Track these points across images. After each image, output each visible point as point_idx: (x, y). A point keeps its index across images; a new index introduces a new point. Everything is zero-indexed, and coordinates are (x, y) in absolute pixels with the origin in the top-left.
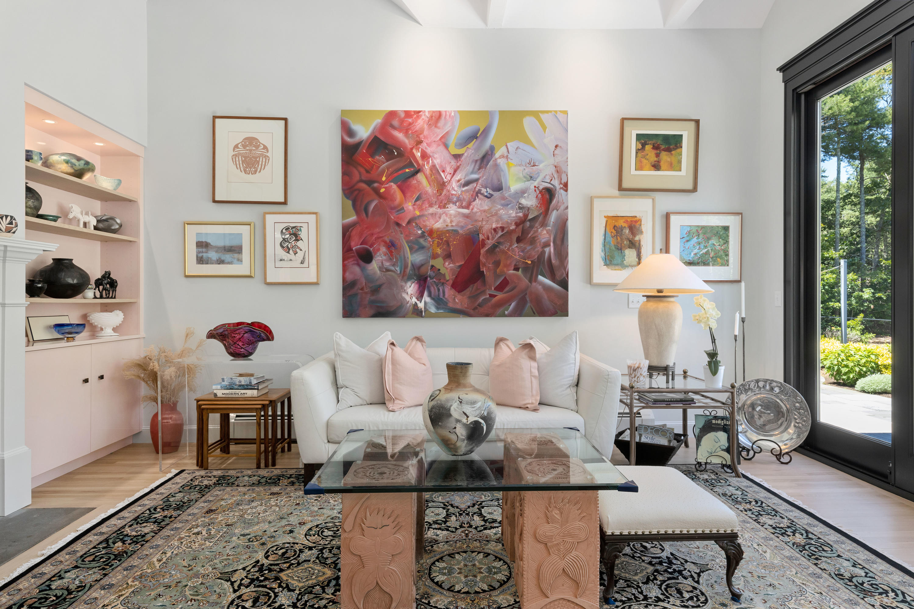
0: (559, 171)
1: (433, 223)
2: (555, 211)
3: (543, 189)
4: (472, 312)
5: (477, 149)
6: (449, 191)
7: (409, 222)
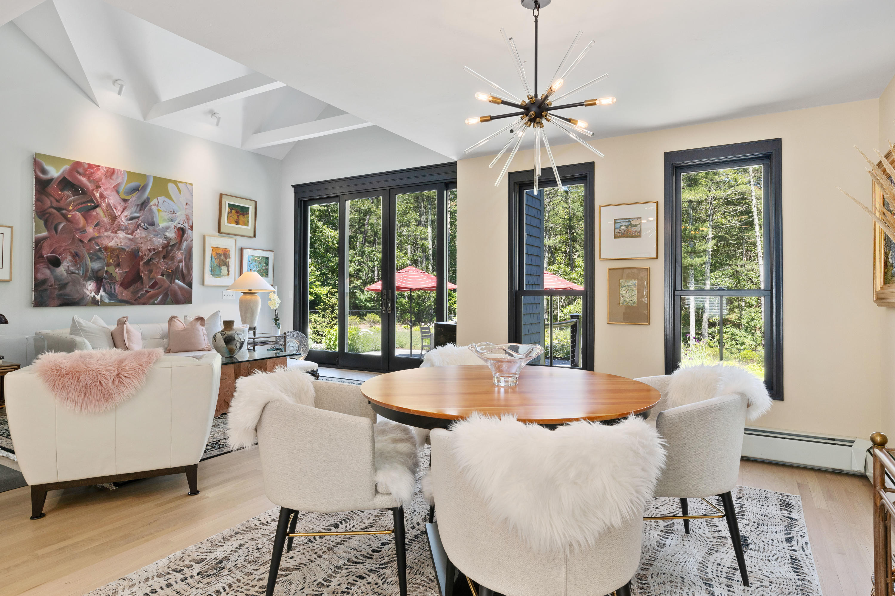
0: (188, 218)
1: (108, 242)
2: (185, 242)
3: (179, 228)
4: (133, 302)
5: (139, 198)
6: (119, 222)
7: (90, 240)
